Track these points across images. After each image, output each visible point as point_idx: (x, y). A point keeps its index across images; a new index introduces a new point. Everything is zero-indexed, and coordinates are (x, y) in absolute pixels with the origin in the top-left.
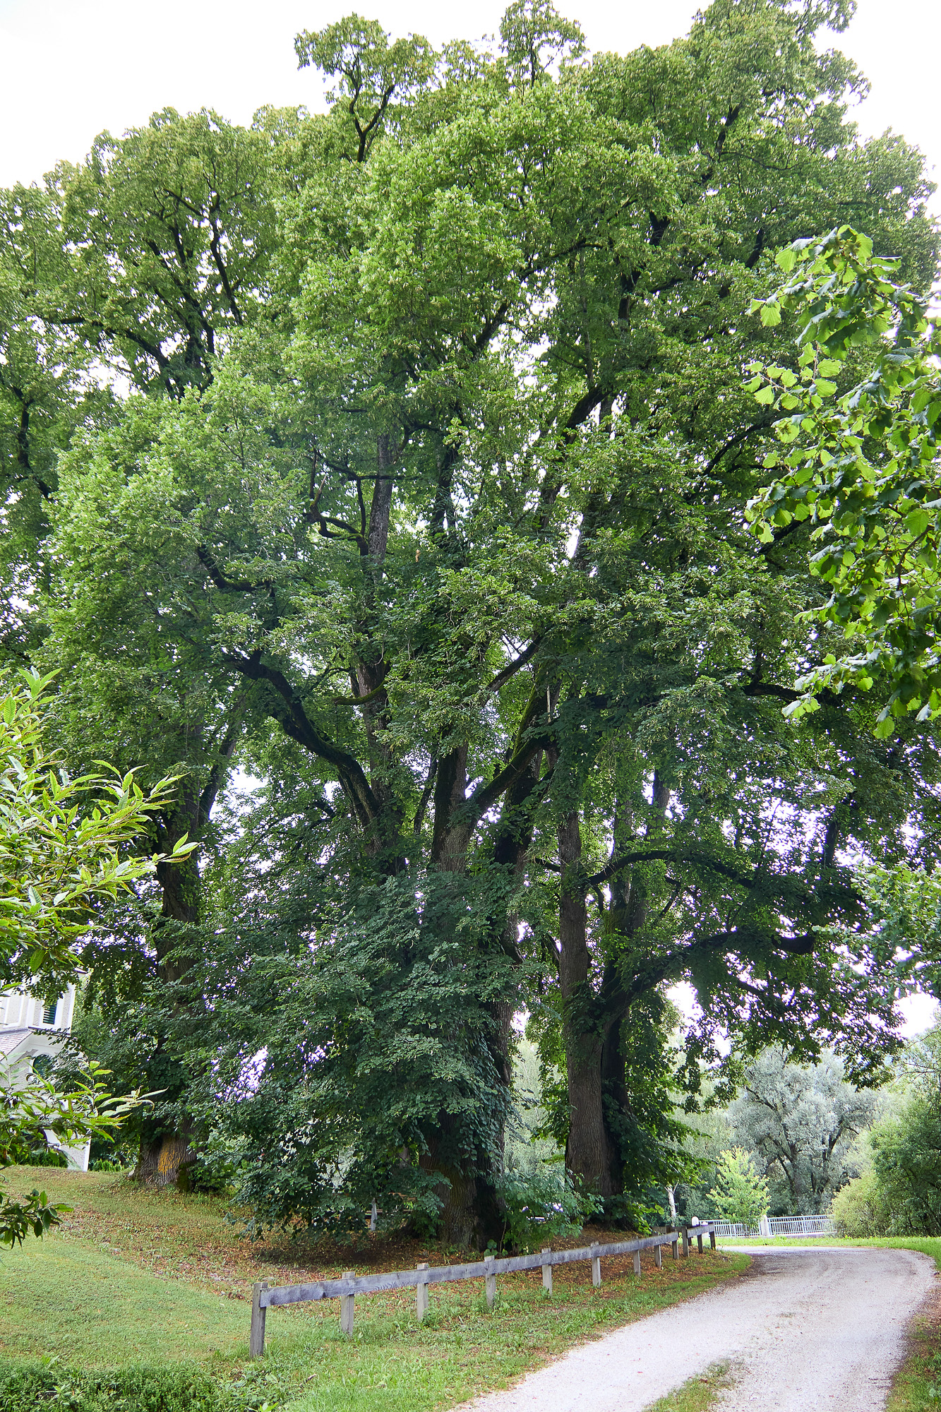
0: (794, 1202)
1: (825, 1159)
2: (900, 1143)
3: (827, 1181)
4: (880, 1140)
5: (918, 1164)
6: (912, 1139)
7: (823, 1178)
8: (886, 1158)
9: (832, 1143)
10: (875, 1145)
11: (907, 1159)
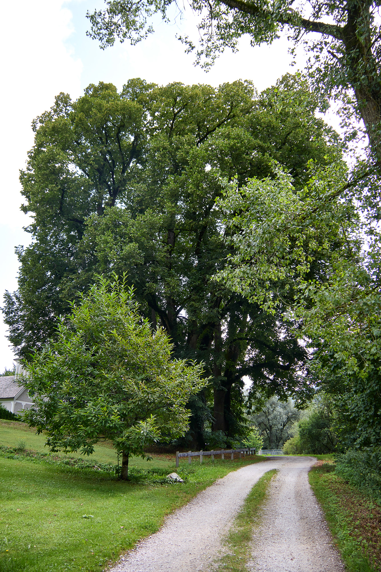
0: (270, 445)
1: (281, 431)
2: (308, 426)
3: (282, 438)
4: (302, 425)
5: (313, 434)
6: (312, 425)
7: (280, 438)
8: (303, 431)
9: (284, 426)
10: (300, 427)
11: (310, 431)
